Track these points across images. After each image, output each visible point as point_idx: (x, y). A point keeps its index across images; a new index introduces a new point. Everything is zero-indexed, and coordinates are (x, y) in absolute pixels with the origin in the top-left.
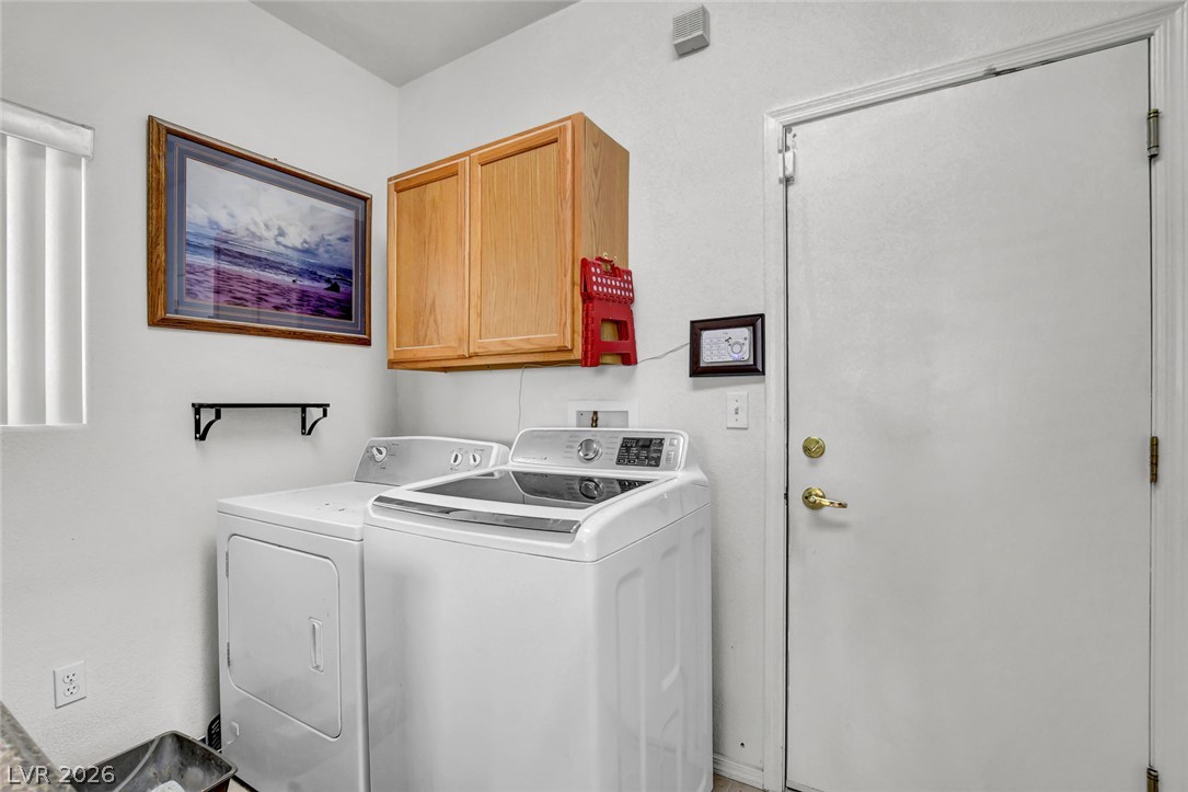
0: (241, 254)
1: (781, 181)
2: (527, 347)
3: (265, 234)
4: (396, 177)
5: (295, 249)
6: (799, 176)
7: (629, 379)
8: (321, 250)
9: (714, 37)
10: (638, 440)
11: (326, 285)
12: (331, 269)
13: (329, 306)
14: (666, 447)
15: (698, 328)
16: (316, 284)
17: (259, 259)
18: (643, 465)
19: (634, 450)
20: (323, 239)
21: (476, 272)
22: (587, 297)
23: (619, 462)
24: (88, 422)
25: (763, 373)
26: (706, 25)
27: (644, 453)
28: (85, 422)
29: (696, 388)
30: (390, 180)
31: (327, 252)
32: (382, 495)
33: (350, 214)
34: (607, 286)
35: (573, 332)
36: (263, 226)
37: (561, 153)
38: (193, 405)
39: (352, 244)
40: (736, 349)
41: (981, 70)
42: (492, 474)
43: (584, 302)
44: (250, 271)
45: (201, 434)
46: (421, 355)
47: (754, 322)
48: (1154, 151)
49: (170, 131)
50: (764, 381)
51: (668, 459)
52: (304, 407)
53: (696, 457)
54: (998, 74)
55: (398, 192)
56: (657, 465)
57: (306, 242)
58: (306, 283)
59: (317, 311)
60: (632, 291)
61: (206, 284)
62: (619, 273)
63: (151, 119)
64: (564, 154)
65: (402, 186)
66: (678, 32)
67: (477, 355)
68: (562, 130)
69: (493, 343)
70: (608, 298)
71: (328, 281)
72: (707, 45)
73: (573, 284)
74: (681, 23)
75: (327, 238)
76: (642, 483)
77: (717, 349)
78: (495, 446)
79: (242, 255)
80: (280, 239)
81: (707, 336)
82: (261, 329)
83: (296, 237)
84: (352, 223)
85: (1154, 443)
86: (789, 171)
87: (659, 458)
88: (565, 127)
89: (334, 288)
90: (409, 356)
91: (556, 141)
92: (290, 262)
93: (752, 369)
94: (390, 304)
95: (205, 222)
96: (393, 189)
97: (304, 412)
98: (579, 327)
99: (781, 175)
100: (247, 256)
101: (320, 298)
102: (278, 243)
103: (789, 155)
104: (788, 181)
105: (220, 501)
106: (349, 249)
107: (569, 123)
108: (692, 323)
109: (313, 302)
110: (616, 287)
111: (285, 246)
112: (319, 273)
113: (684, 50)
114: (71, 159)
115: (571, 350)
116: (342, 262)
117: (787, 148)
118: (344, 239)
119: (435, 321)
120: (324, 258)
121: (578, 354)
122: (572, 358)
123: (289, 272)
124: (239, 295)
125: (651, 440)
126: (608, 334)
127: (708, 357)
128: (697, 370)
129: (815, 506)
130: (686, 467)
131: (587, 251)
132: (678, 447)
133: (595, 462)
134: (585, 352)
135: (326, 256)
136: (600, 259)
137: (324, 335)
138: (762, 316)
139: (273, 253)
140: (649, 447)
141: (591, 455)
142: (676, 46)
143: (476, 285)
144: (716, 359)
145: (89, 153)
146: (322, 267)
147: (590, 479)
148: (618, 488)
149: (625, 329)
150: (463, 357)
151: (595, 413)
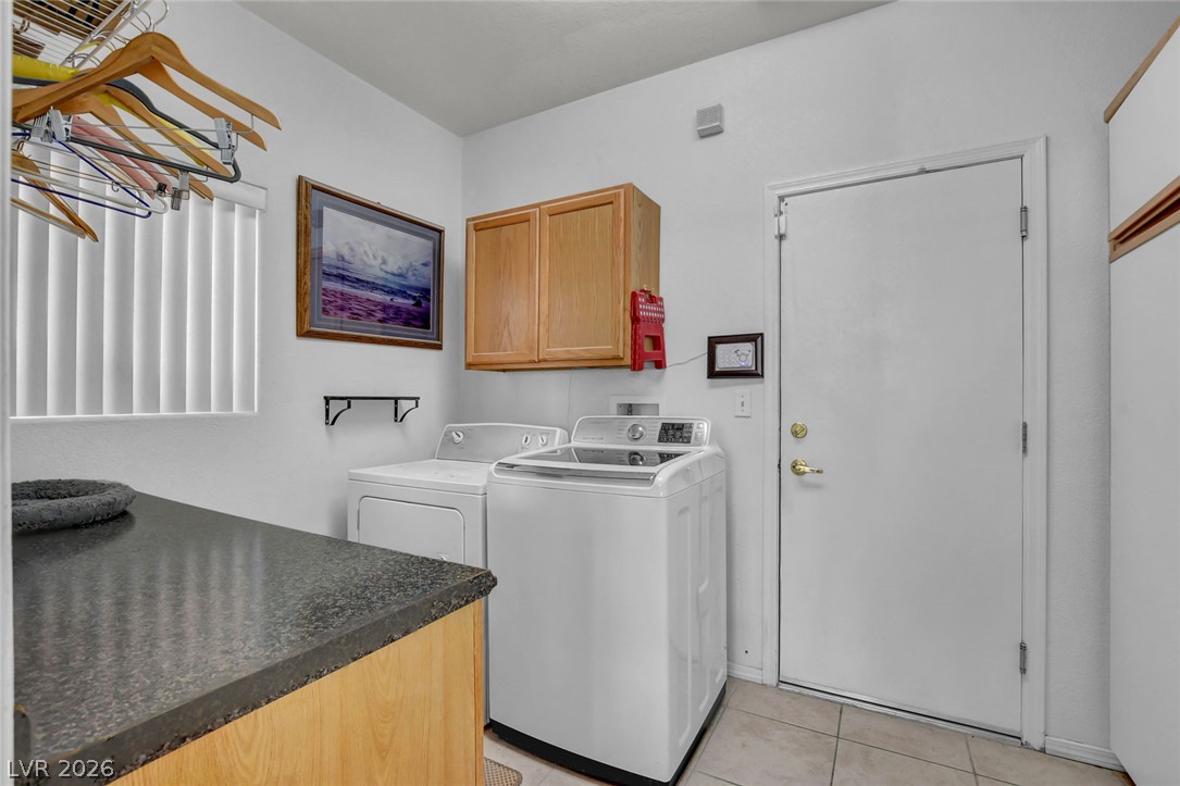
0: (357, 279)
1: (776, 237)
2: (587, 355)
3: (372, 262)
4: (474, 219)
5: (394, 274)
6: (790, 235)
7: (659, 379)
8: (410, 273)
9: (727, 126)
10: (673, 425)
11: (413, 302)
12: (416, 289)
13: (415, 319)
14: (695, 430)
15: (713, 342)
16: (406, 301)
17: (368, 282)
18: (678, 442)
19: (671, 432)
20: (411, 265)
21: (545, 299)
22: (635, 319)
23: (660, 440)
24: (259, 410)
25: (762, 376)
26: (721, 119)
27: (679, 433)
28: (256, 410)
29: (712, 386)
30: (468, 220)
31: (414, 275)
32: (501, 461)
33: (430, 244)
34: (649, 311)
35: (624, 345)
36: (371, 256)
37: (615, 213)
38: (325, 398)
39: (431, 267)
40: (743, 358)
41: (915, 169)
42: (555, 452)
43: (633, 323)
44: (363, 292)
45: (331, 420)
46: (494, 360)
47: (755, 339)
48: (1024, 233)
49: (314, 187)
50: (763, 382)
51: (696, 438)
52: (396, 400)
53: (716, 437)
54: (928, 172)
55: (476, 231)
56: (689, 442)
57: (400, 268)
58: (399, 301)
59: (407, 323)
60: (663, 313)
61: (334, 304)
62: (653, 300)
63: (300, 178)
64: (619, 213)
65: (481, 227)
66: (700, 122)
67: (545, 360)
68: (617, 195)
69: (559, 351)
70: (649, 319)
71: (414, 298)
72: (722, 132)
73: (625, 309)
74: (704, 115)
75: (414, 263)
76: (677, 455)
77: (728, 357)
78: (559, 430)
79: (359, 280)
80: (383, 266)
81: (721, 349)
82: (370, 338)
83: (394, 265)
84: (431, 251)
85: (1025, 426)
86: (782, 231)
87: (690, 437)
88: (619, 194)
89: (418, 304)
90: (486, 360)
91: (611, 203)
92: (389, 285)
93: (754, 374)
94: (468, 318)
95: (334, 256)
96: (472, 228)
97: (396, 403)
98: (629, 342)
99: (776, 233)
100: (362, 281)
101: (409, 312)
102: (381, 270)
103: (782, 218)
104: (781, 237)
105: (352, 471)
106: (429, 271)
107: (622, 191)
108: (709, 338)
109: (404, 315)
110: (654, 311)
111: (386, 272)
112: (409, 292)
113: (704, 135)
114: (250, 211)
115: (622, 359)
116: (422, 283)
117: (781, 213)
118: (425, 265)
119: (510, 335)
120: (412, 281)
121: (628, 361)
122: (623, 364)
123: (388, 293)
124: (356, 311)
125: (683, 425)
126: (647, 346)
127: (720, 365)
128: (713, 373)
129: (799, 473)
130: (710, 443)
131: (634, 286)
132: (703, 429)
133: (641, 441)
134: (634, 360)
135: (413, 278)
136: (643, 291)
137: (411, 342)
138: (762, 335)
139: (378, 278)
140: (682, 429)
141: (638, 436)
142: (699, 131)
143: (544, 307)
144: (727, 366)
145: (263, 207)
146: (410, 288)
147: (636, 453)
148: (658, 459)
149: (658, 343)
150: (534, 362)
151: (630, 405)
